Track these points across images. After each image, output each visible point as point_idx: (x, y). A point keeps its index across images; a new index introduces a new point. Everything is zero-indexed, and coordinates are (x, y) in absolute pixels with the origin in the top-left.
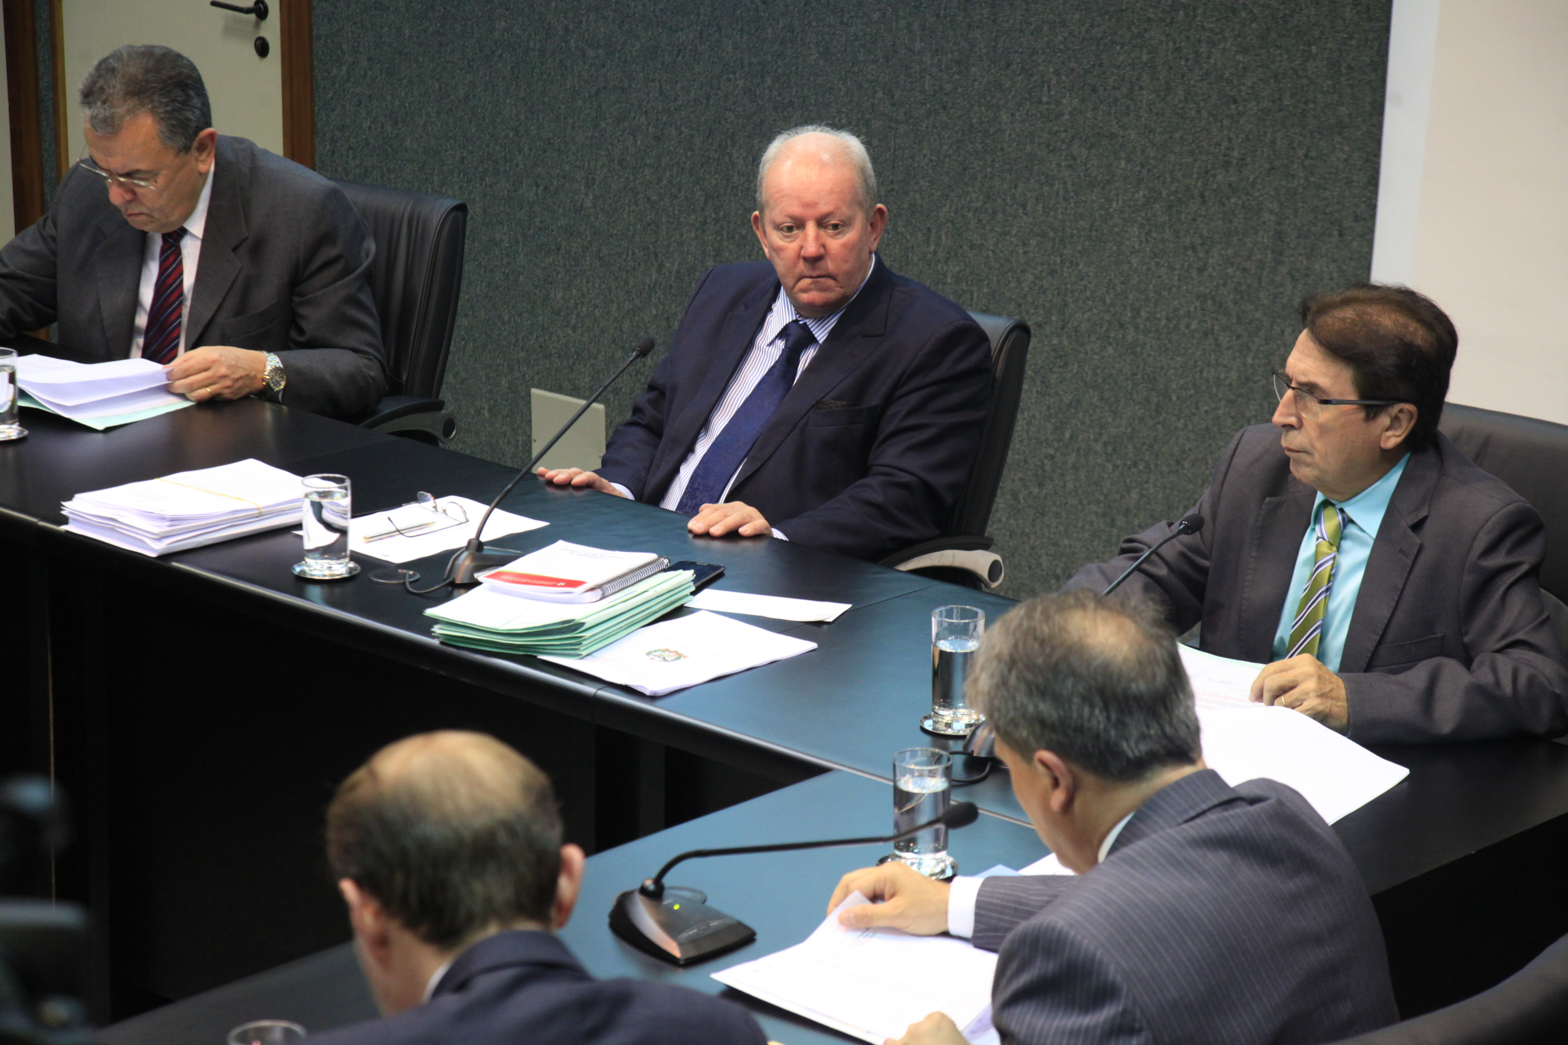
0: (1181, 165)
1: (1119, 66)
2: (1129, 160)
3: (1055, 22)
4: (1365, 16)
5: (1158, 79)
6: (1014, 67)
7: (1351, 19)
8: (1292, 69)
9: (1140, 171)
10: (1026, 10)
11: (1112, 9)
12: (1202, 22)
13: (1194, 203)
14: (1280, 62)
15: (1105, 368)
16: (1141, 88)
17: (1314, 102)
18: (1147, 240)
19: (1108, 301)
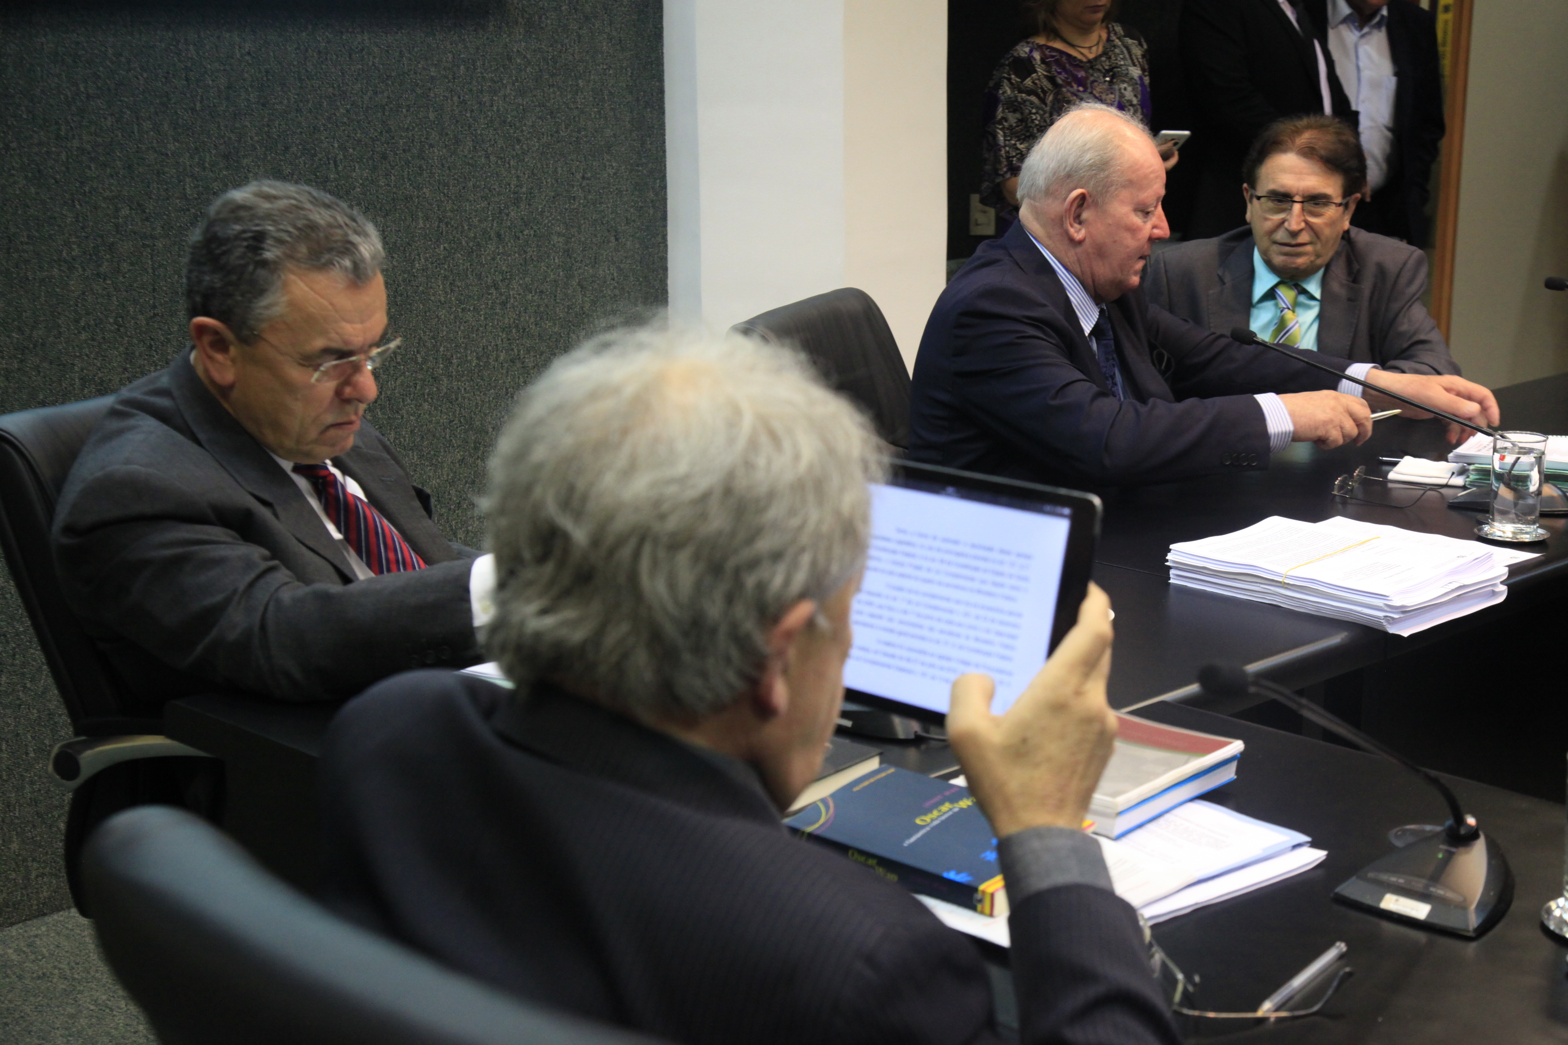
0: (476, 211)
1: (408, 128)
2: (427, 218)
3: (334, 95)
4: (618, 47)
5: (447, 134)
6: (294, 149)
7: (608, 52)
8: (564, 103)
9: (438, 227)
10: (301, 87)
11: (394, 74)
12: (482, 73)
13: (491, 244)
14: (554, 99)
15: (422, 426)
16: (431, 146)
17: (585, 129)
18: (452, 290)
19: (420, 360)
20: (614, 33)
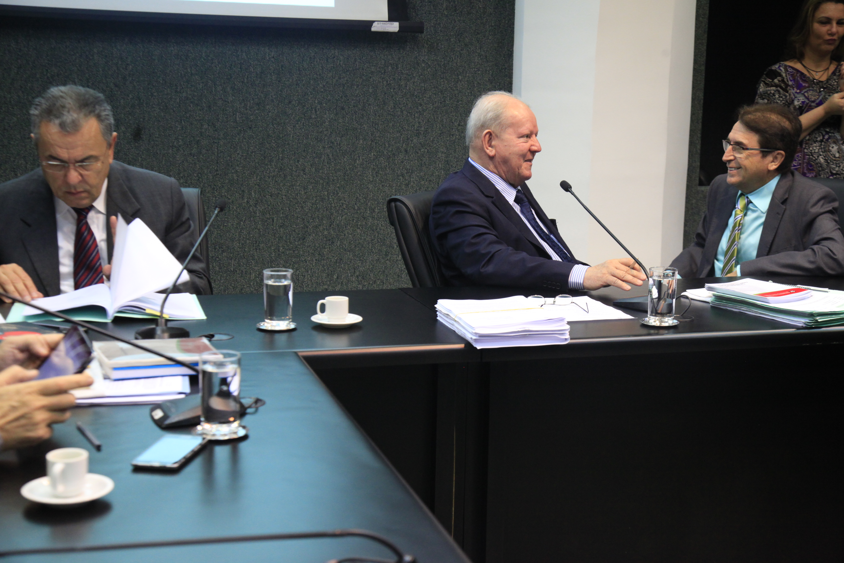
0: (393, 138)
1: (357, 96)
2: (365, 139)
3: (317, 78)
4: (485, 60)
5: (379, 99)
6: (294, 102)
7: (478, 62)
8: (450, 87)
9: (371, 144)
10: (300, 74)
11: (351, 69)
12: (401, 71)
13: (402, 155)
14: (443, 85)
15: (356, 240)
16: (369, 105)
17: (461, 101)
18: (377, 176)
19: (356, 208)
20: (483, 53)
